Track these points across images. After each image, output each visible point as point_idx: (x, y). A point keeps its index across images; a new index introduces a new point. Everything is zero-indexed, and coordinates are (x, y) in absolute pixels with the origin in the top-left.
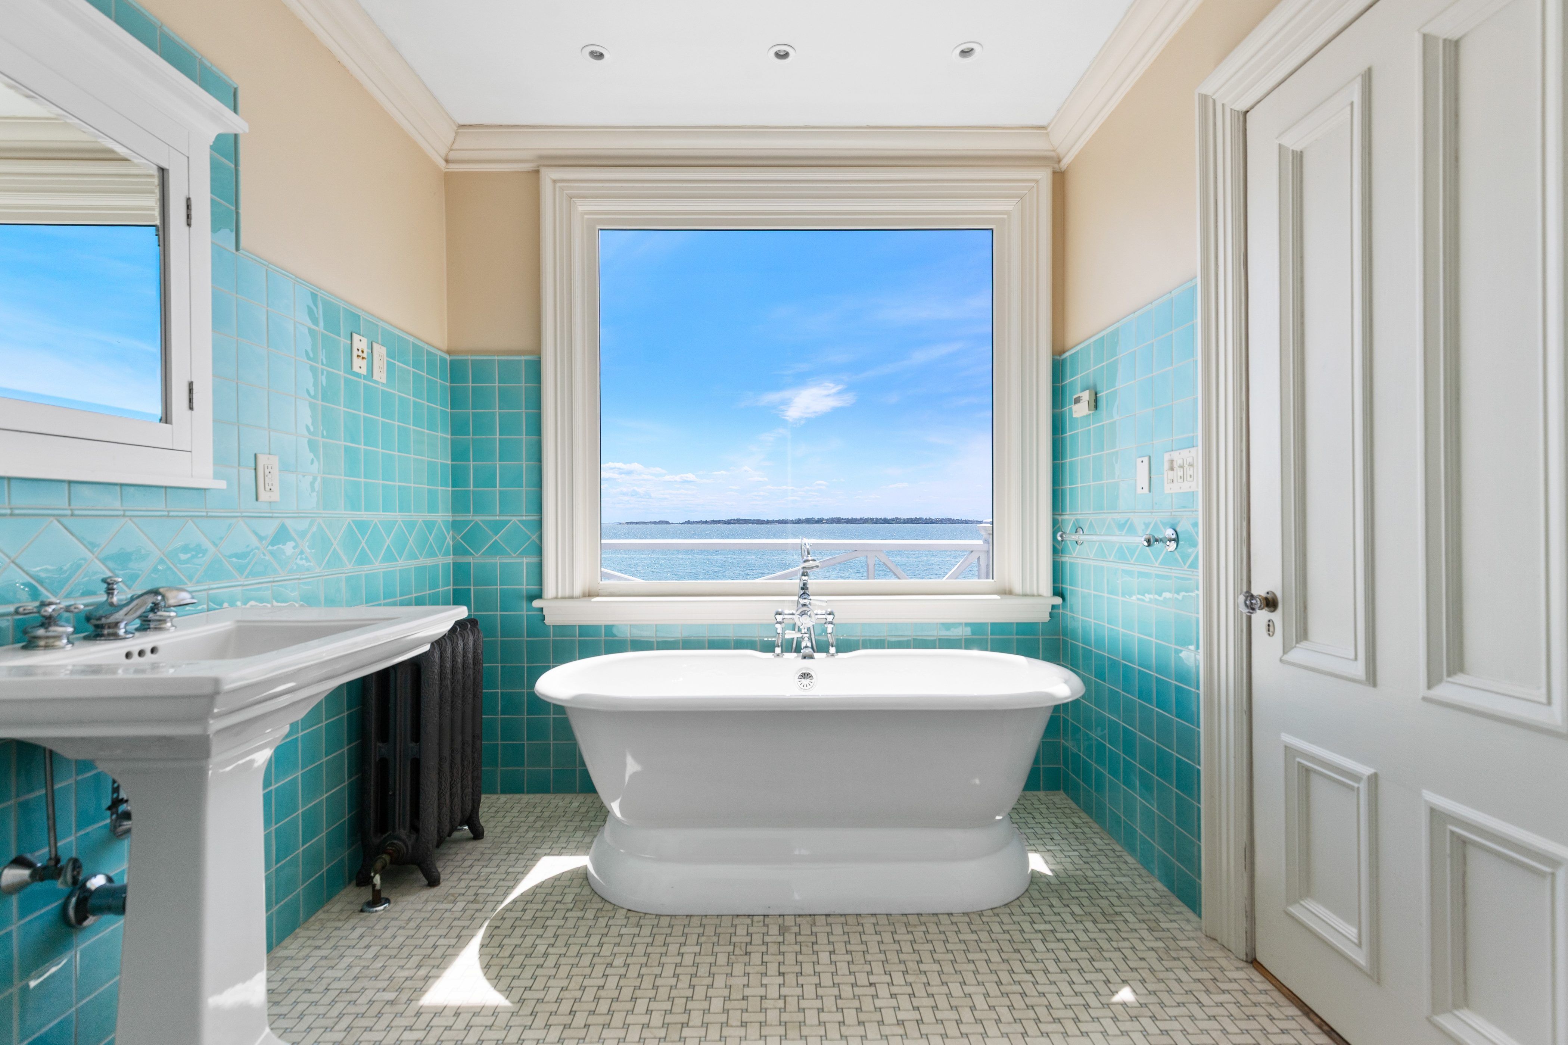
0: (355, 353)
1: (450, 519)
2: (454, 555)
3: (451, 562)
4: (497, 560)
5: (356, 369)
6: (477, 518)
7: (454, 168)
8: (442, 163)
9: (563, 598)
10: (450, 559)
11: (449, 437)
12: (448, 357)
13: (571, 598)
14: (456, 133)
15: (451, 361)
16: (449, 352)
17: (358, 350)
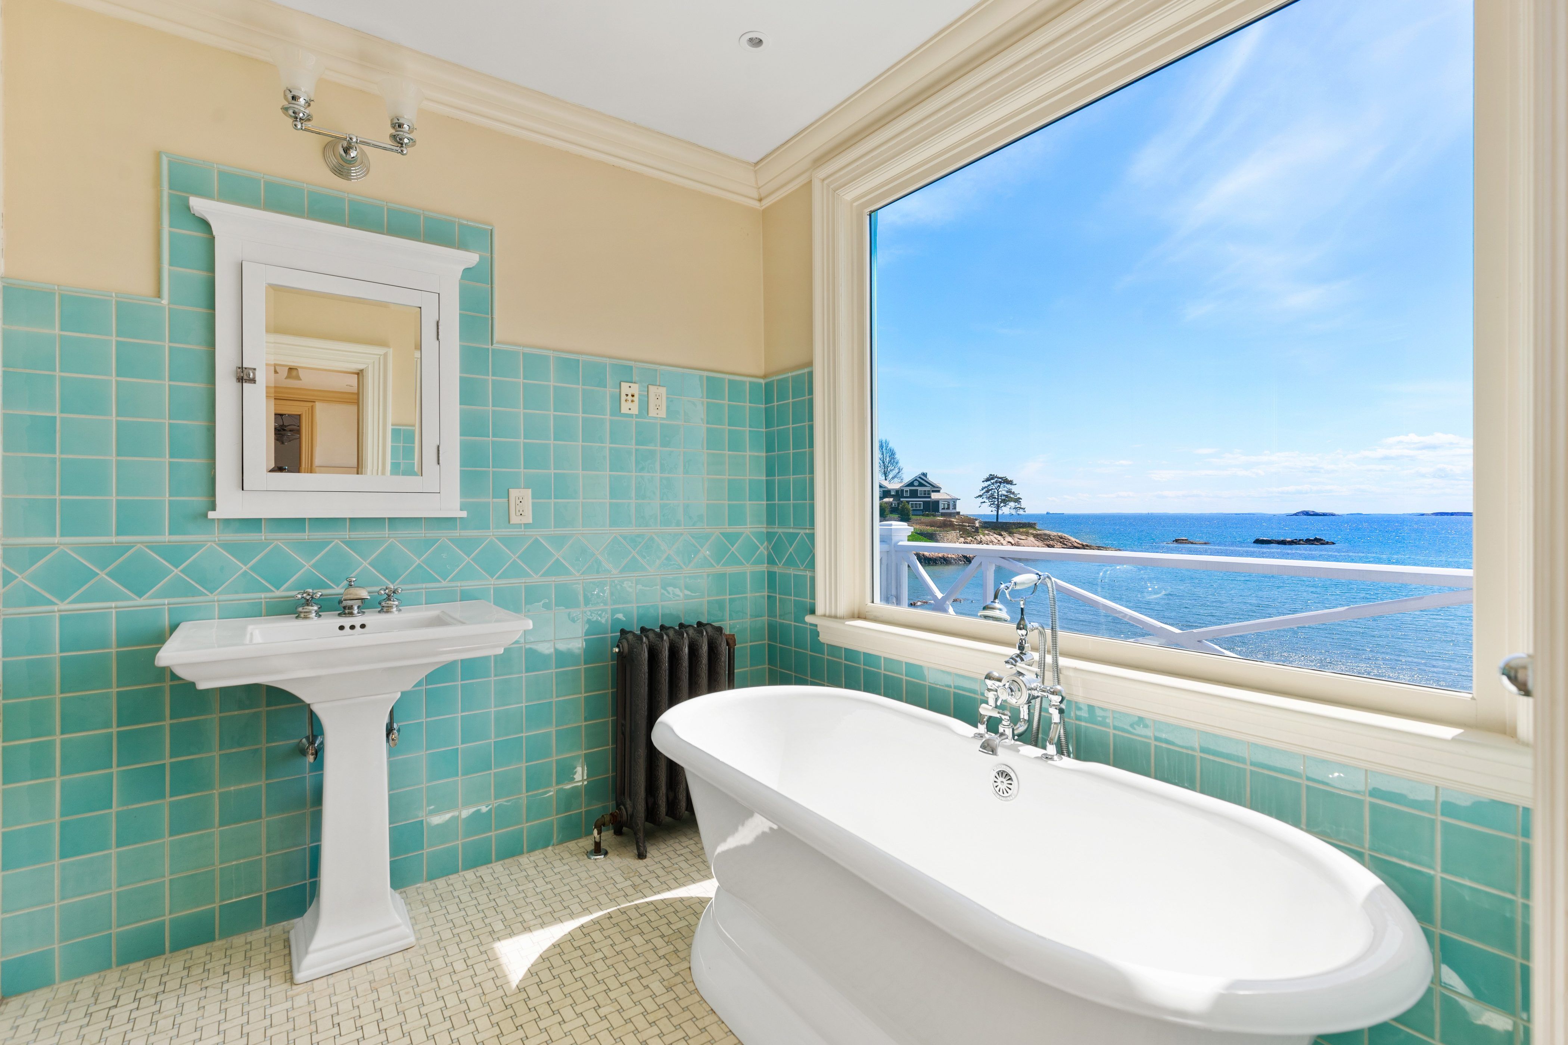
0: (623, 397)
1: (764, 530)
2: (768, 564)
3: (766, 570)
4: (792, 571)
5: (624, 409)
6: (780, 530)
7: (767, 203)
8: (756, 204)
9: (830, 617)
10: (764, 568)
11: (764, 454)
12: (762, 381)
13: (836, 617)
14: (755, 172)
15: (765, 384)
16: (765, 377)
17: (627, 395)
